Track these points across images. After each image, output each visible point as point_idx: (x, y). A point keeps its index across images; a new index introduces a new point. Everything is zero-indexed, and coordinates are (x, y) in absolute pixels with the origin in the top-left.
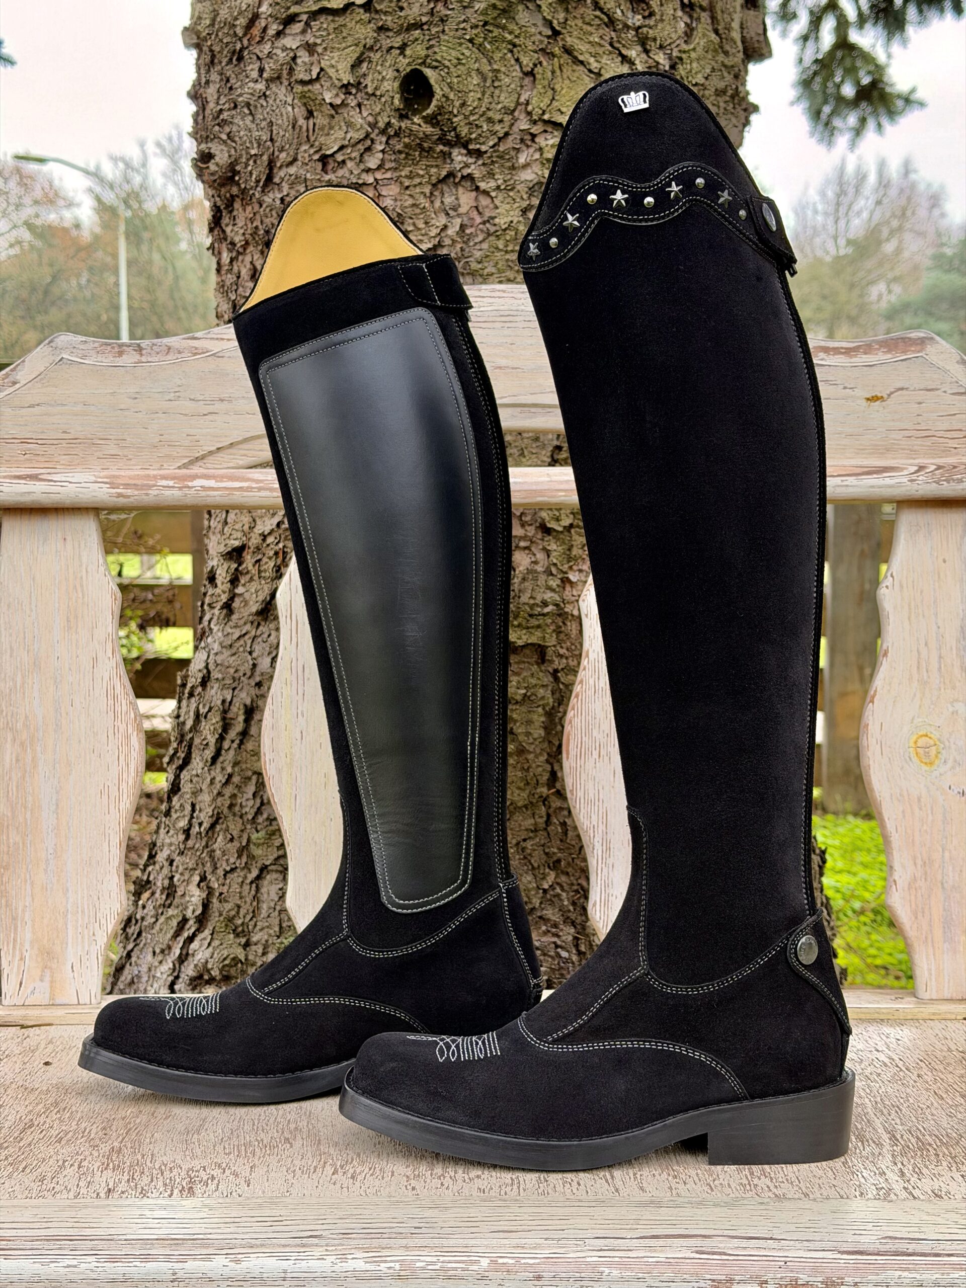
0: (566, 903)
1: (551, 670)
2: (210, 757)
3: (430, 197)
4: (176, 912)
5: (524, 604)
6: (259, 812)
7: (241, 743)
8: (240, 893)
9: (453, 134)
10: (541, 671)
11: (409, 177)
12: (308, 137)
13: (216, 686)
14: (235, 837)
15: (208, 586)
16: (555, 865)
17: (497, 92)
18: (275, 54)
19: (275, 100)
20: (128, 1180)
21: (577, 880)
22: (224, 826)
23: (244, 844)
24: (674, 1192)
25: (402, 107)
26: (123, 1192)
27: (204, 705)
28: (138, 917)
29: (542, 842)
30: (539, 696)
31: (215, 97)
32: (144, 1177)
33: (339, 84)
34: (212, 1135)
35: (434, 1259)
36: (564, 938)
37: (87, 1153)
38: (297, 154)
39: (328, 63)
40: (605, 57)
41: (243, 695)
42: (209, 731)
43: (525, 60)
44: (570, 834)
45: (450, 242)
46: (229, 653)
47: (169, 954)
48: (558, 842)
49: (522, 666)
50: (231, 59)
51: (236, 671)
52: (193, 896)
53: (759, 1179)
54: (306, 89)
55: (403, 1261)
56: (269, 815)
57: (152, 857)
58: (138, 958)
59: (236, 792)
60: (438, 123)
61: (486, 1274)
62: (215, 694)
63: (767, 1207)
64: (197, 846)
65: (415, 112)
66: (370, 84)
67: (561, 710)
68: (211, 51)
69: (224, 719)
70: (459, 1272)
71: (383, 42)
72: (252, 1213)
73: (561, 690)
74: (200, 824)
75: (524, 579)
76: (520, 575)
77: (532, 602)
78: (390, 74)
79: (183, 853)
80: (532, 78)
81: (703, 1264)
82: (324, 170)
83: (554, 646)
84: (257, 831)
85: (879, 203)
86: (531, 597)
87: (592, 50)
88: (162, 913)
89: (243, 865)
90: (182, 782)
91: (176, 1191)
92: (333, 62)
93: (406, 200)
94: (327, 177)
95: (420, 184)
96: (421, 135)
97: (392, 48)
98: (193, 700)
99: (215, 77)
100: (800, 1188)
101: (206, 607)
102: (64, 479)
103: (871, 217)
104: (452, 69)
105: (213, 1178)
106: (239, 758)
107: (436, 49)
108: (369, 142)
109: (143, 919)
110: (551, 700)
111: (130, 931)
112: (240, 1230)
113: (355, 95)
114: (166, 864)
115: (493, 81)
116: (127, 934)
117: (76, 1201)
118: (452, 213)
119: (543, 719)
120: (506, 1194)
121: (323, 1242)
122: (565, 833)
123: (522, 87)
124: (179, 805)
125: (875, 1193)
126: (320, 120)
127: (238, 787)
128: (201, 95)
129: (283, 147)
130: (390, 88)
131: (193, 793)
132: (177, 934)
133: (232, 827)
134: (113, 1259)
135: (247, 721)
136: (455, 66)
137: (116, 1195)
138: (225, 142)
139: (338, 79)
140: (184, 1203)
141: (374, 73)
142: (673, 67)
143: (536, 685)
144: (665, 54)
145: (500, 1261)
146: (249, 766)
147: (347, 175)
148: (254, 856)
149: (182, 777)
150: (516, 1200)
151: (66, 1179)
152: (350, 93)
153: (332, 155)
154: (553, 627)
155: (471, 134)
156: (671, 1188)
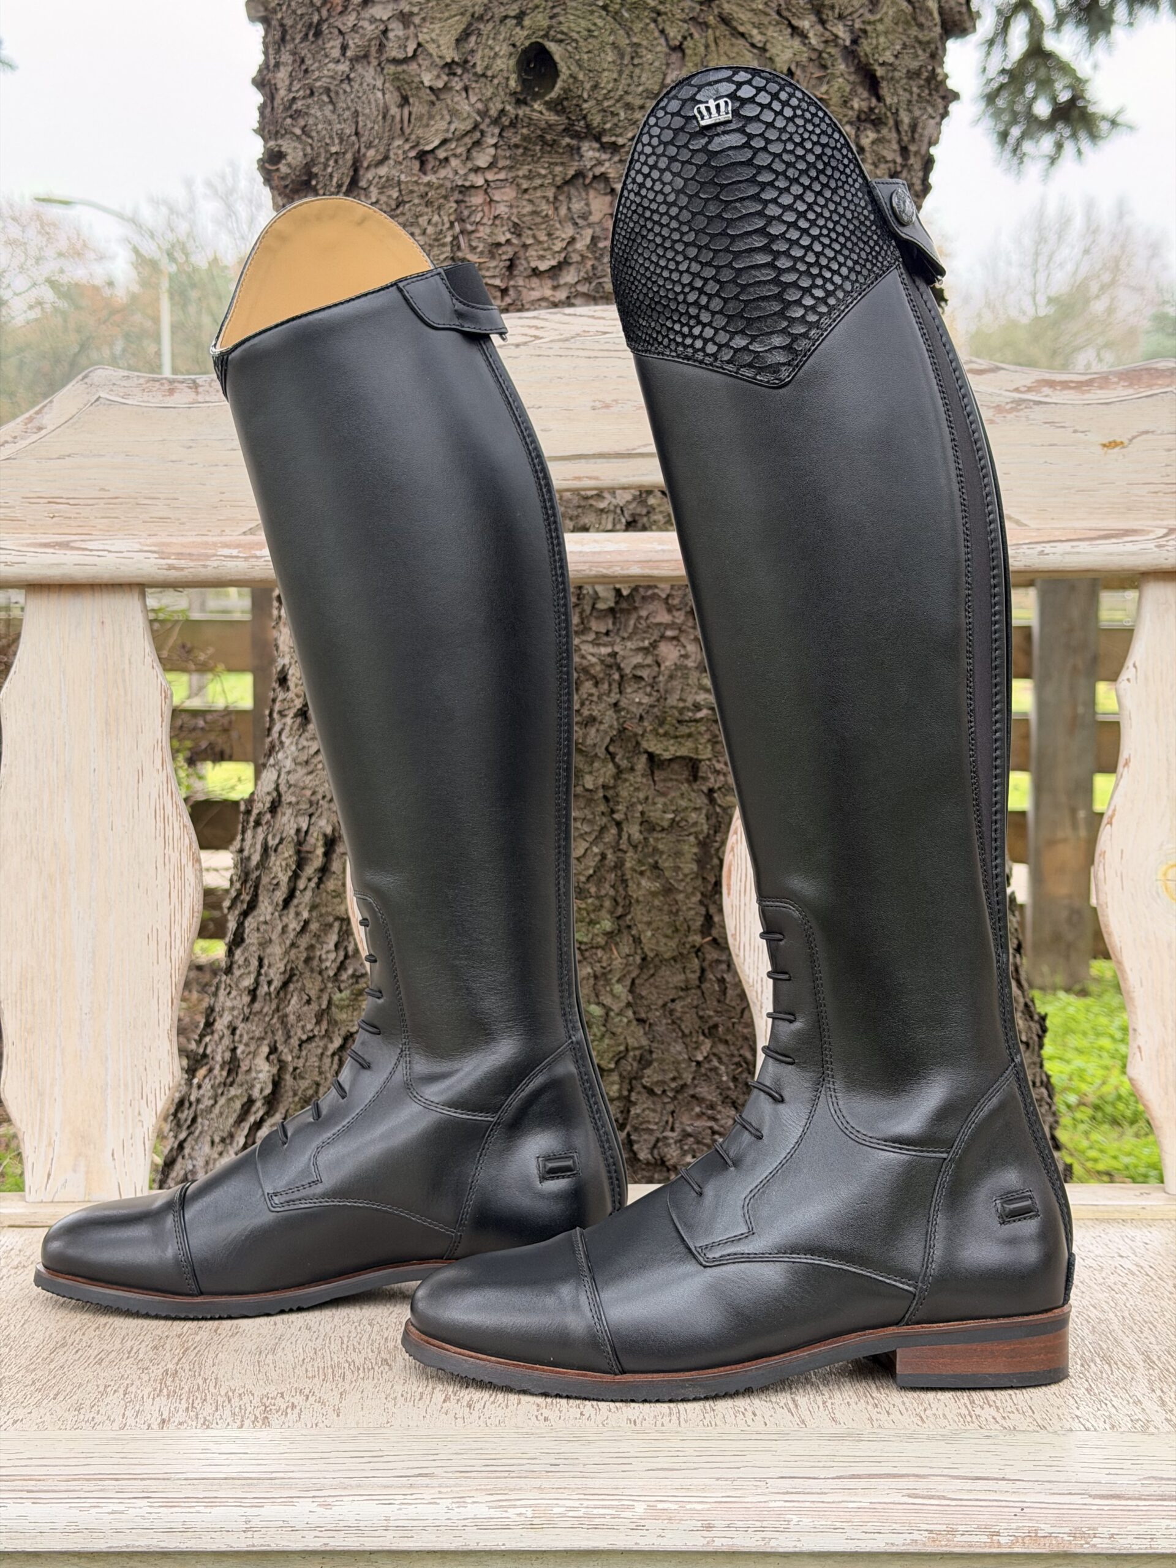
0: (725, 1078)
1: (705, 789)
2: (281, 899)
3: (554, 203)
4: (240, 1091)
5: (672, 707)
6: (342, 967)
7: (321, 880)
8: (320, 1067)
9: (582, 123)
10: (693, 791)
11: (529, 177)
12: (402, 129)
13: (289, 811)
14: (314, 998)
15: (279, 690)
16: (711, 1031)
17: (637, 71)
18: (362, 27)
19: (361, 84)
20: (187, 1409)
21: (738, 1050)
22: (300, 984)
23: (324, 1006)
24: (876, 1424)
25: (519, 89)
26: (180, 1424)
27: (274, 836)
28: (193, 1098)
29: (695, 1003)
30: (691, 821)
31: (287, 83)
32: (207, 1405)
33: (441, 63)
34: (290, 1355)
35: (576, 1504)
36: (723, 1122)
37: (135, 1377)
38: (388, 150)
39: (427, 37)
40: (771, 28)
41: (323, 822)
42: (280, 868)
43: (672, 32)
44: (730, 992)
45: (579, 259)
46: (305, 771)
47: (231, 1144)
48: (715, 1003)
49: (670, 784)
50: (306, 35)
51: (314, 793)
52: (260, 1071)
53: (982, 1408)
54: (400, 69)
55: (536, 1505)
56: (355, 970)
57: (209, 1024)
58: (193, 1149)
59: (313, 942)
60: (564, 108)
61: (643, 1522)
62: (288, 822)
63: (996, 1441)
64: (265, 1010)
65: (536, 96)
66: (479, 63)
67: (718, 839)
68: (282, 25)
69: (298, 852)
70: (608, 1520)
71: (496, 10)
72: (346, 1447)
73: (718, 814)
74: (270, 983)
75: (671, 677)
76: (667, 673)
77: (681, 705)
78: (504, 49)
79: (248, 1019)
80: (680, 55)
81: (917, 1511)
82: (422, 169)
83: (709, 760)
84: (341, 991)
85: (1087, 251)
86: (681, 699)
87: (756, 20)
88: (222, 1094)
89: (323, 1032)
90: (247, 931)
91: (247, 1422)
92: (434, 35)
93: (524, 207)
94: (426, 179)
95: (542, 186)
96: (543, 124)
97: (506, 17)
98: (260, 830)
99: (286, 57)
100: (1035, 1420)
101: (275, 715)
102: (101, 547)
103: (1077, 269)
104: (582, 43)
105: (293, 1406)
106: (318, 900)
107: (561, 19)
108: (478, 135)
109: (198, 1101)
110: (705, 827)
111: (182, 1116)
112: (331, 1467)
113: (460, 76)
114: (227, 1032)
115: (632, 58)
116: (179, 1120)
117: (121, 1432)
118: (580, 222)
119: (695, 850)
120: (663, 1425)
121: (435, 1482)
122: (724, 992)
123: (668, 65)
124: (242, 959)
125: (1129, 1426)
126: (418, 107)
127: (317, 936)
128: (269, 81)
129: (371, 142)
130: (504, 67)
131: (260, 944)
132: (241, 1119)
133: (309, 985)
134: (170, 1503)
135: (327, 854)
136: (586, 40)
137: (172, 1426)
138: (298, 137)
139: (440, 57)
140: (258, 1434)
141: (483, 49)
142: (855, 42)
143: (686, 808)
144: (845, 25)
145: (660, 1506)
146: (329, 909)
147: (451, 175)
148: (336, 1022)
149: (246, 924)
150: (677, 1432)
151: (109, 1407)
152: (455, 74)
153: (433, 151)
154: (707, 736)
155: (605, 124)
156: (871, 1419)
